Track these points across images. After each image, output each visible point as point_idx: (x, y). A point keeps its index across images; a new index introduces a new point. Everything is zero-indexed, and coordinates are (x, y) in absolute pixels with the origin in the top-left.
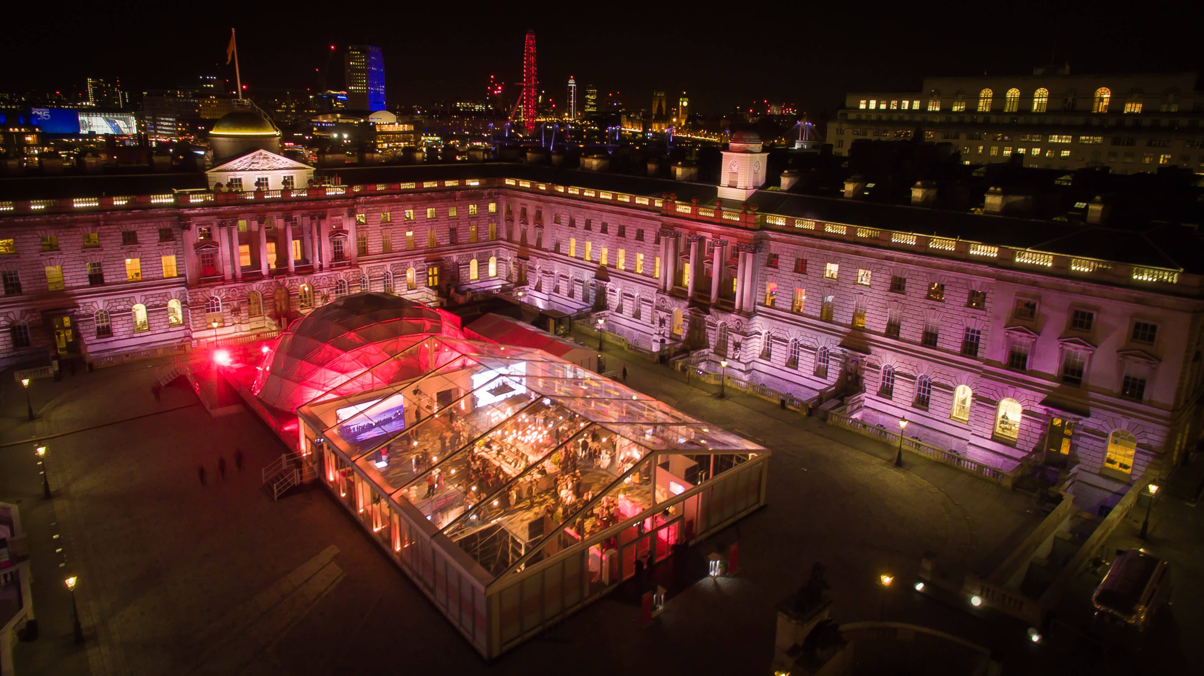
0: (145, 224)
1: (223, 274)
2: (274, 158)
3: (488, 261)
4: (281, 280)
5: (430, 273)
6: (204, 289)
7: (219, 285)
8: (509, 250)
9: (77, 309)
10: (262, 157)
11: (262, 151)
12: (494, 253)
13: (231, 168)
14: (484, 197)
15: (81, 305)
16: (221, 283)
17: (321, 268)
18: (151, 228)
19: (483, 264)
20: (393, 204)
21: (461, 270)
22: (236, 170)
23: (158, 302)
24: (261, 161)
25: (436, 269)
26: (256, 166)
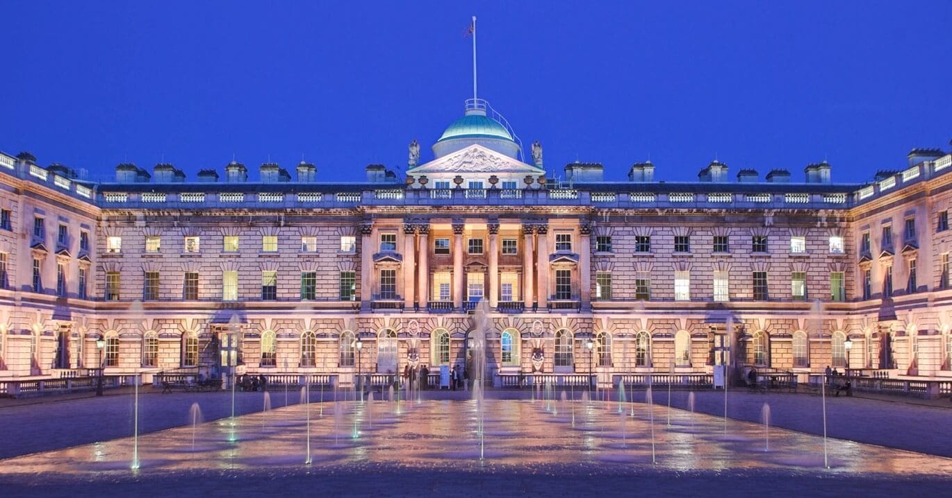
0: (326, 229)
1: (404, 300)
2: (491, 156)
6: (377, 316)
7: (394, 312)
8: (866, 313)
9: (244, 326)
10: (476, 154)
11: (476, 145)
12: (842, 322)
13: (437, 168)
14: (818, 224)
15: (249, 322)
16: (399, 310)
17: (535, 307)
18: (332, 233)
19: (819, 343)
21: (773, 345)
22: (443, 171)
23: (327, 331)
24: (475, 161)
25: (726, 337)
26: (468, 167)
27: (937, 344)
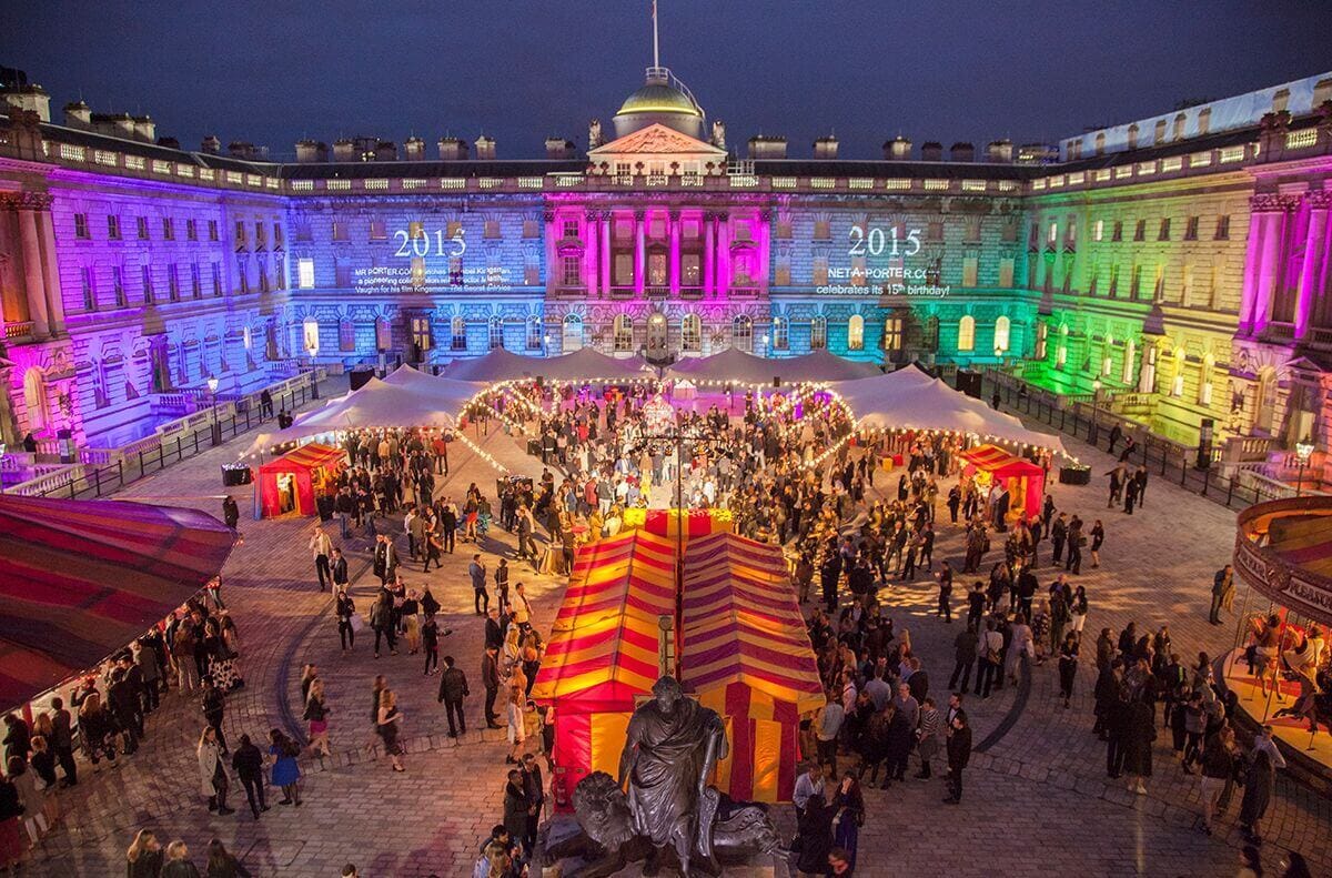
0: (509, 214)
1: (587, 286)
2: (673, 136)
3: (995, 322)
4: (658, 304)
5: (889, 329)
6: (561, 302)
7: (578, 299)
8: (1029, 303)
9: (434, 311)
10: (657, 134)
11: (656, 126)
12: (1005, 309)
13: (618, 149)
14: (993, 212)
15: (439, 307)
16: (583, 296)
17: (715, 294)
18: (515, 219)
19: (985, 327)
20: (835, 209)
21: (942, 330)
22: (625, 152)
23: (514, 315)
24: (656, 141)
25: (898, 322)
26: (649, 148)
27: (1081, 345)
